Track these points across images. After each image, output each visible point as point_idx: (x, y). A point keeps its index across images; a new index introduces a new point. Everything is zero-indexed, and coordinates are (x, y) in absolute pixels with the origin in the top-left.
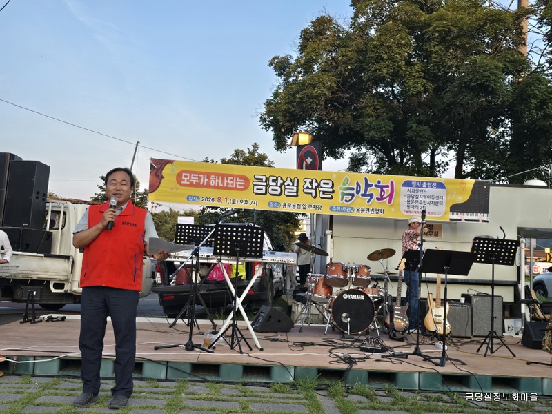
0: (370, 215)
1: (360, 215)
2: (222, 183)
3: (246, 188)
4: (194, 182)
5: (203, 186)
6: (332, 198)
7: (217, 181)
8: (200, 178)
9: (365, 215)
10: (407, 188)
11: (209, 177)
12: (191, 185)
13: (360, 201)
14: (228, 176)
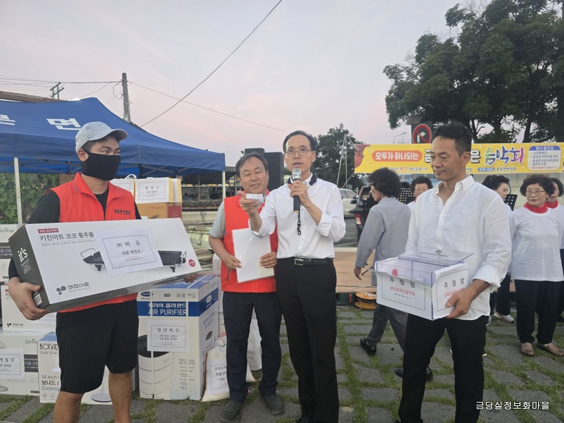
0: (507, 172)
2: (403, 157)
3: (420, 158)
4: (384, 158)
5: (390, 160)
6: (479, 162)
7: (400, 156)
8: (388, 155)
9: (503, 172)
10: (533, 152)
11: (394, 154)
12: (382, 160)
13: (500, 163)
14: (407, 152)
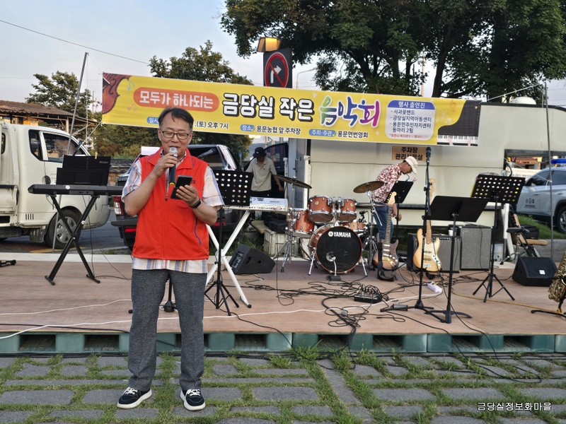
0: (353, 139)
1: (342, 139)
2: (188, 102)
3: (215, 108)
4: (155, 101)
6: (311, 120)
7: (181, 100)
8: (161, 97)
9: (347, 139)
10: (393, 109)
11: (171, 96)
12: (151, 105)
13: (343, 124)
14: (194, 94)
